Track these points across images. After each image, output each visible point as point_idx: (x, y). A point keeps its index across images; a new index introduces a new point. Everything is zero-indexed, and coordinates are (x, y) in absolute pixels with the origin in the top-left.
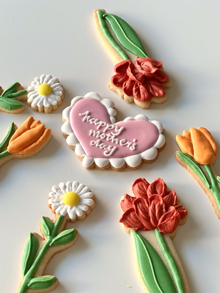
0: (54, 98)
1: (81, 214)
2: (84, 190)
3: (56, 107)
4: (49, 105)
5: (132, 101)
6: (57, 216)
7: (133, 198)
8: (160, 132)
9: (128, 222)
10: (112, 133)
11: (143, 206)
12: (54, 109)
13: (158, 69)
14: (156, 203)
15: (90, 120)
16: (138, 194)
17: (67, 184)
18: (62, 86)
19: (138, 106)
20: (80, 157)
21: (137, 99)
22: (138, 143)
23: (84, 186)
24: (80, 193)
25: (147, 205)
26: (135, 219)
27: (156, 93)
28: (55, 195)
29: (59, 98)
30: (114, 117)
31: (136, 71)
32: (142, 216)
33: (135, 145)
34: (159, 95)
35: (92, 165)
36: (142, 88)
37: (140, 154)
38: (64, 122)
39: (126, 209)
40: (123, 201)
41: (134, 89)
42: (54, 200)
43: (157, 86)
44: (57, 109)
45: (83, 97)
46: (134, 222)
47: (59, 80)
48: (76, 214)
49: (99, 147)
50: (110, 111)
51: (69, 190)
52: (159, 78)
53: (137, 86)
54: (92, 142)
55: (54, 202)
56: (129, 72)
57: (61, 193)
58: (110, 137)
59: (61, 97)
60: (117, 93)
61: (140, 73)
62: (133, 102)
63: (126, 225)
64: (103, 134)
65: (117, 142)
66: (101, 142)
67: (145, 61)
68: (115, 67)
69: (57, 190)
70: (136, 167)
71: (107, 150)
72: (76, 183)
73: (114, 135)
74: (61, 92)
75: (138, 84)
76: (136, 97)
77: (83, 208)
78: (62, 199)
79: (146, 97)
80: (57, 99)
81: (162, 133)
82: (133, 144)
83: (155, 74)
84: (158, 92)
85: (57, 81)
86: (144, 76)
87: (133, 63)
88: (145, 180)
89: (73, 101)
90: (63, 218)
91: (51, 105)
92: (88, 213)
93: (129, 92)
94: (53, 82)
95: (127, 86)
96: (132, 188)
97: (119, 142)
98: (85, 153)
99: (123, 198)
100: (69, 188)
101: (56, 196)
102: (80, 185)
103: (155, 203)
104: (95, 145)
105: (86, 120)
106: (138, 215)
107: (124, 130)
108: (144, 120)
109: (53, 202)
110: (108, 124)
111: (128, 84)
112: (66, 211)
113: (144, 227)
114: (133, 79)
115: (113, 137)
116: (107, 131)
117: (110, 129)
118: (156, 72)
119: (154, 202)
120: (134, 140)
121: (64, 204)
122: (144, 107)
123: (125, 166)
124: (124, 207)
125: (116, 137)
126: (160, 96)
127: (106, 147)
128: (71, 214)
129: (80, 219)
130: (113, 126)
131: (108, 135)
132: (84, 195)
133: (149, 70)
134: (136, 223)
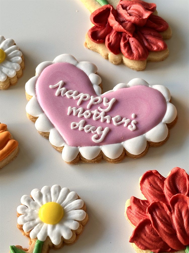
0: (10, 67)
1: (69, 235)
2: (70, 198)
3: (15, 79)
4: (4, 77)
5: (120, 61)
6: (33, 242)
7: (143, 201)
8: (167, 100)
9: (142, 242)
10: (99, 108)
11: (162, 214)
12: (12, 83)
13: (152, 12)
14: (182, 208)
15: (66, 94)
16: (151, 195)
17: (43, 191)
18: (19, 50)
19: (129, 67)
20: (57, 148)
21: (127, 58)
22: (139, 119)
23: (68, 191)
24: (63, 203)
25: (168, 212)
26: (154, 236)
27: (153, 47)
28: (26, 210)
29: (17, 67)
30: (99, 85)
31: (121, 19)
32: (164, 231)
33: (135, 123)
34: (159, 48)
35: (77, 157)
36: (133, 42)
37: (144, 135)
38: (29, 99)
39: (138, 222)
40: (130, 208)
41: (122, 44)
42: (26, 218)
43: (154, 36)
44: (16, 83)
45: (52, 62)
46: (153, 241)
47: (15, 42)
48: (62, 237)
49: (83, 130)
50: (92, 77)
51: (47, 200)
52: (155, 25)
53: (125, 39)
54: (72, 124)
55: (27, 222)
56: (112, 21)
57: (35, 205)
58: (97, 115)
59: (21, 65)
60: (98, 52)
61: (127, 21)
62: (121, 63)
63: (140, 246)
64: (87, 111)
65: (108, 121)
66: (85, 124)
67: (133, 4)
68: (91, 16)
69: (29, 201)
70: (139, 155)
71: (96, 133)
72: (56, 187)
73: (103, 111)
74: (20, 58)
75: (127, 36)
76: (126, 54)
77: (72, 225)
78: (38, 214)
79: (140, 53)
80: (16, 68)
81: (170, 102)
82: (131, 121)
83: (149, 20)
84: (156, 44)
85: (12, 43)
86: (134, 25)
87: (115, 9)
88: (157, 172)
89: (38, 69)
90: (43, 245)
91: (8, 77)
92: (79, 232)
93: (115, 49)
94: (6, 45)
95: (112, 41)
96: (140, 187)
97: (111, 120)
98: (65, 142)
99: (128, 203)
100: (46, 196)
101: (28, 210)
102: (63, 190)
103: (180, 207)
104: (78, 128)
105: (61, 93)
106: (157, 229)
107: (116, 103)
108: (142, 85)
109: (25, 222)
110: (92, 97)
111: (112, 37)
112: (46, 233)
113: (169, 247)
114: (120, 29)
115: (101, 114)
116: (92, 107)
117: (96, 103)
118: (150, 17)
119: (178, 205)
120: (133, 116)
121: (41, 223)
122: (139, 68)
123: (124, 154)
124: (133, 217)
125: (106, 114)
126: (159, 51)
127: (94, 130)
128: (53, 237)
129: (69, 242)
130: (99, 98)
131: (95, 112)
132: (70, 205)
133: (139, 16)
134: (155, 242)
